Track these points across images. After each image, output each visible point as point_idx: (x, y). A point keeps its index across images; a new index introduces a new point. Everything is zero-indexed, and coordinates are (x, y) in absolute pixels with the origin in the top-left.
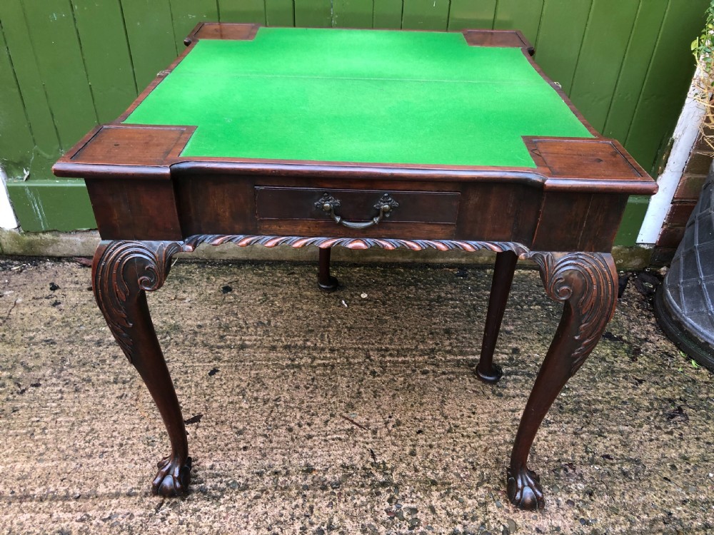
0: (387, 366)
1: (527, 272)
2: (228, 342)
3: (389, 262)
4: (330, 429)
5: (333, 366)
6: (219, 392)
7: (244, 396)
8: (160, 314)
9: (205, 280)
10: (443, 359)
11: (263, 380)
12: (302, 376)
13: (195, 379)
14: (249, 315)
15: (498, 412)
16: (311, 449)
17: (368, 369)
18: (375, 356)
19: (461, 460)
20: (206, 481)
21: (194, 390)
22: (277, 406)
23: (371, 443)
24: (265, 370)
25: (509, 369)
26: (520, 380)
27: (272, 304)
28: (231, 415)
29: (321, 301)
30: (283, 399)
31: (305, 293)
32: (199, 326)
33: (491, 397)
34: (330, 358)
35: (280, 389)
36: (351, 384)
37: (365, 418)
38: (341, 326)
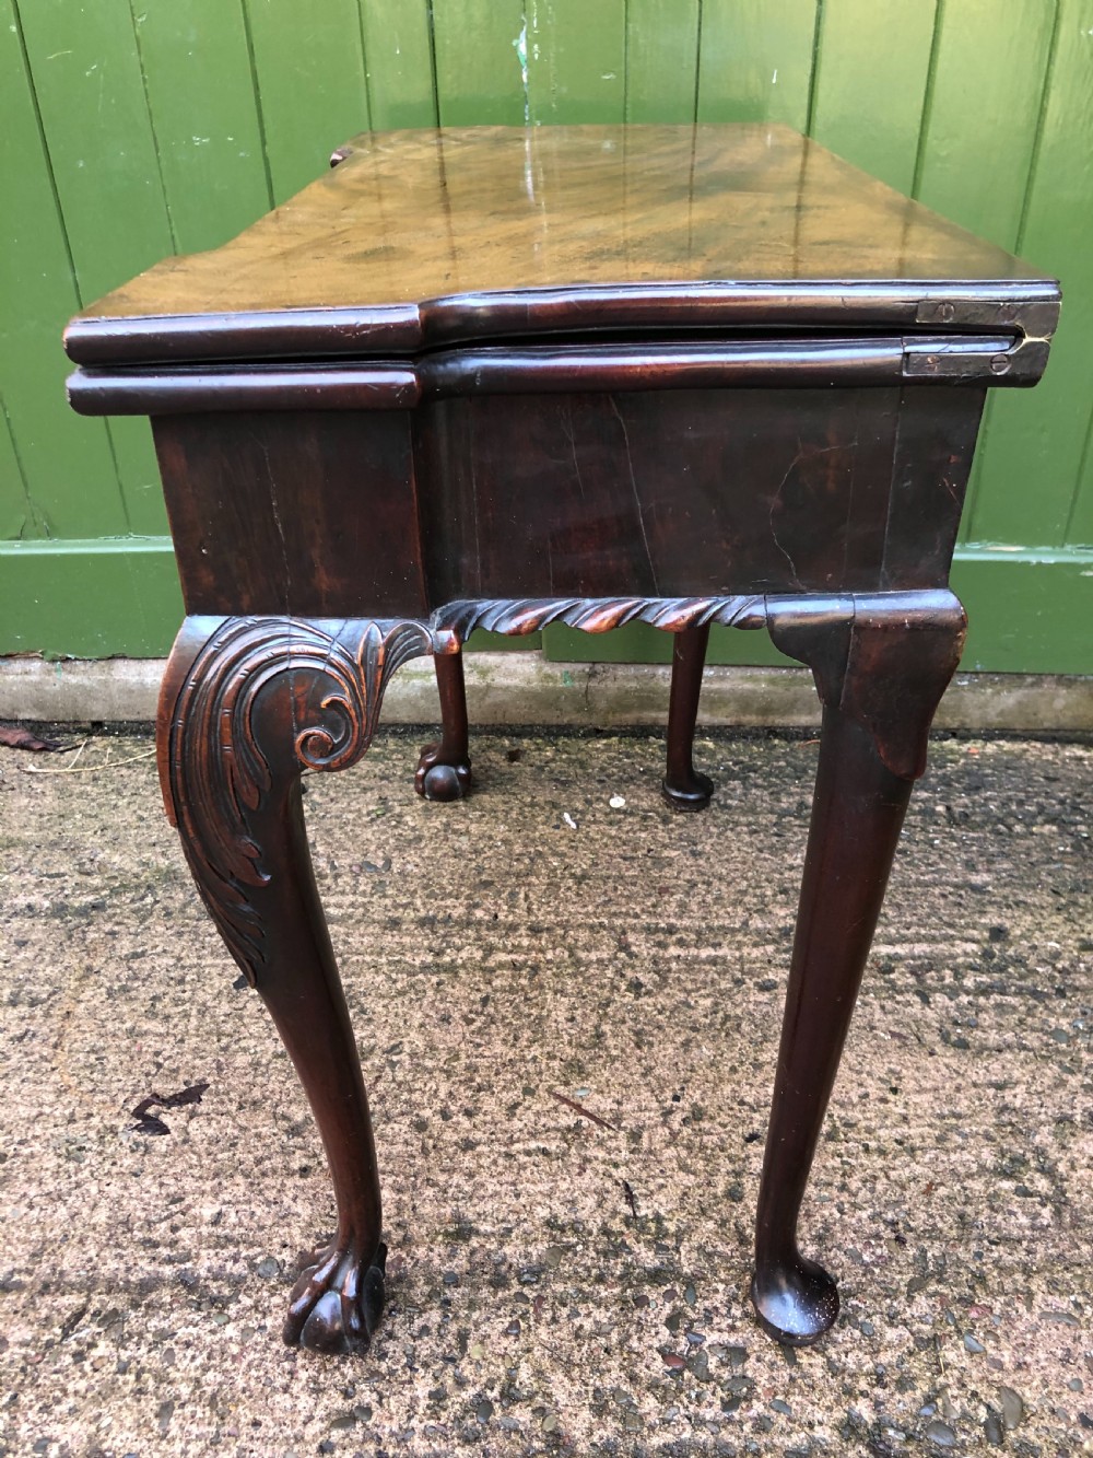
0: (670, 970)
1: (1017, 747)
4: (521, 1125)
5: (535, 969)
8: (138, 845)
11: (363, 1000)
12: (459, 991)
13: (201, 996)
14: (342, 847)
15: (958, 1089)
16: (471, 1175)
17: (623, 976)
18: (641, 945)
19: (864, 1215)
20: (198, 1256)
21: (194, 1022)
22: (393, 1065)
23: (626, 1164)
24: (369, 976)
25: (984, 978)
26: (1015, 1009)
27: (399, 823)
28: (277, 1086)
29: (514, 815)
30: (407, 1049)
33: (938, 1049)
34: (530, 949)
35: (401, 1024)
36: (579, 1012)
37: (610, 1100)
38: (559, 871)
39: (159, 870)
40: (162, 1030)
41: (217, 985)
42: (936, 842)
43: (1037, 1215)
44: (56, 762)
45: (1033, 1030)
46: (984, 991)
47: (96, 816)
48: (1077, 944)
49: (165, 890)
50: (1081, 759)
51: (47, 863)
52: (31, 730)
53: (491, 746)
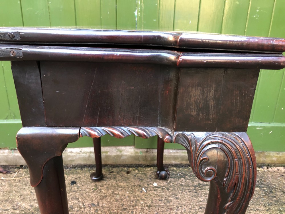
3: (167, 164)
8: (30, 200)
14: (86, 199)
27: (100, 191)
29: (130, 189)
31: (119, 184)
38: (143, 205)
39: (35, 208)
44: (10, 176)
47: (19, 192)
52: (4, 168)
53: (122, 170)
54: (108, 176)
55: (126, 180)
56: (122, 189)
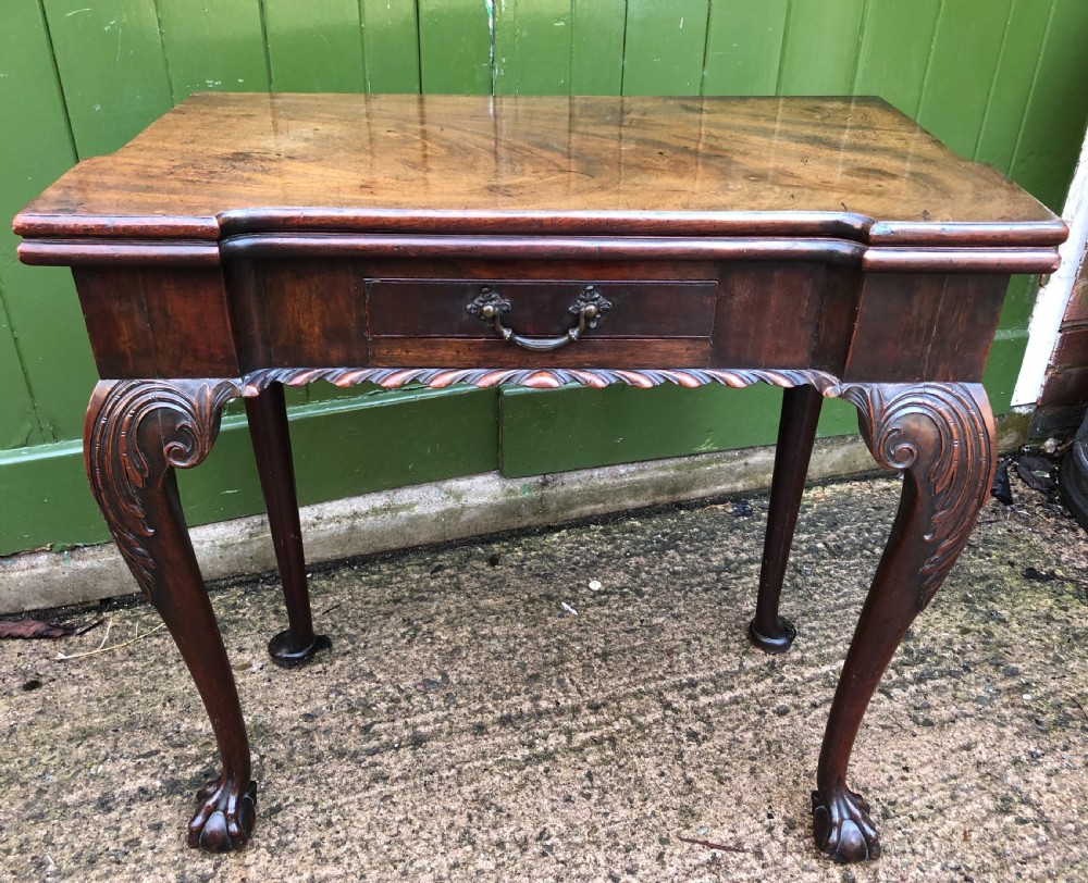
0: (709, 716)
1: (845, 487)
2: (385, 738)
3: (611, 511)
4: (674, 869)
6: (418, 849)
7: (473, 843)
9: (273, 616)
10: (799, 678)
11: (493, 800)
12: (566, 774)
13: (355, 832)
15: (944, 757)
17: (679, 729)
18: (680, 702)
21: (363, 857)
22: (550, 848)
24: (487, 778)
26: (944, 687)
27: (432, 638)
29: (522, 612)
30: (553, 832)
31: (483, 603)
32: (308, 717)
33: (916, 730)
34: (599, 724)
35: (536, 813)
36: (664, 767)
37: (726, 831)
38: (584, 654)
40: (340, 872)
41: (363, 819)
42: (832, 572)
43: (1036, 836)
44: (81, 644)
45: (965, 701)
46: (920, 679)
47: (155, 689)
48: (958, 630)
49: (265, 745)
50: (888, 489)
51: (134, 744)
53: (469, 556)
54: (432, 584)
55: (495, 587)
56: (498, 618)
